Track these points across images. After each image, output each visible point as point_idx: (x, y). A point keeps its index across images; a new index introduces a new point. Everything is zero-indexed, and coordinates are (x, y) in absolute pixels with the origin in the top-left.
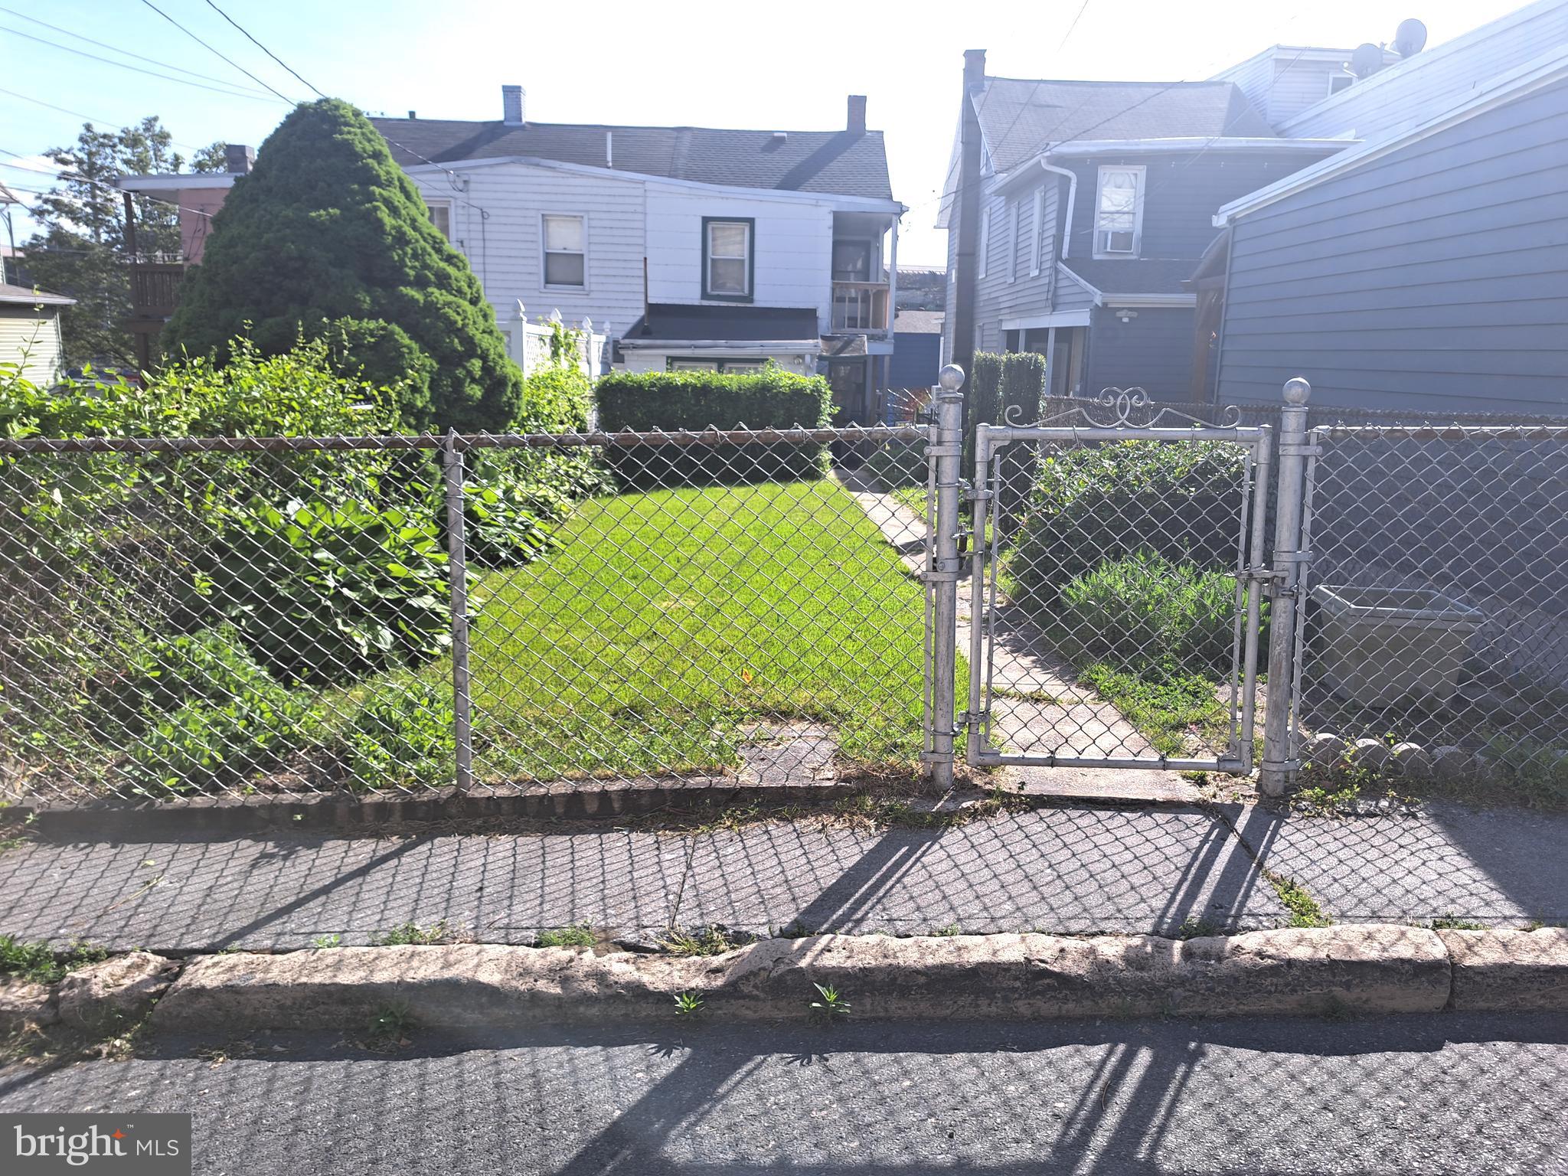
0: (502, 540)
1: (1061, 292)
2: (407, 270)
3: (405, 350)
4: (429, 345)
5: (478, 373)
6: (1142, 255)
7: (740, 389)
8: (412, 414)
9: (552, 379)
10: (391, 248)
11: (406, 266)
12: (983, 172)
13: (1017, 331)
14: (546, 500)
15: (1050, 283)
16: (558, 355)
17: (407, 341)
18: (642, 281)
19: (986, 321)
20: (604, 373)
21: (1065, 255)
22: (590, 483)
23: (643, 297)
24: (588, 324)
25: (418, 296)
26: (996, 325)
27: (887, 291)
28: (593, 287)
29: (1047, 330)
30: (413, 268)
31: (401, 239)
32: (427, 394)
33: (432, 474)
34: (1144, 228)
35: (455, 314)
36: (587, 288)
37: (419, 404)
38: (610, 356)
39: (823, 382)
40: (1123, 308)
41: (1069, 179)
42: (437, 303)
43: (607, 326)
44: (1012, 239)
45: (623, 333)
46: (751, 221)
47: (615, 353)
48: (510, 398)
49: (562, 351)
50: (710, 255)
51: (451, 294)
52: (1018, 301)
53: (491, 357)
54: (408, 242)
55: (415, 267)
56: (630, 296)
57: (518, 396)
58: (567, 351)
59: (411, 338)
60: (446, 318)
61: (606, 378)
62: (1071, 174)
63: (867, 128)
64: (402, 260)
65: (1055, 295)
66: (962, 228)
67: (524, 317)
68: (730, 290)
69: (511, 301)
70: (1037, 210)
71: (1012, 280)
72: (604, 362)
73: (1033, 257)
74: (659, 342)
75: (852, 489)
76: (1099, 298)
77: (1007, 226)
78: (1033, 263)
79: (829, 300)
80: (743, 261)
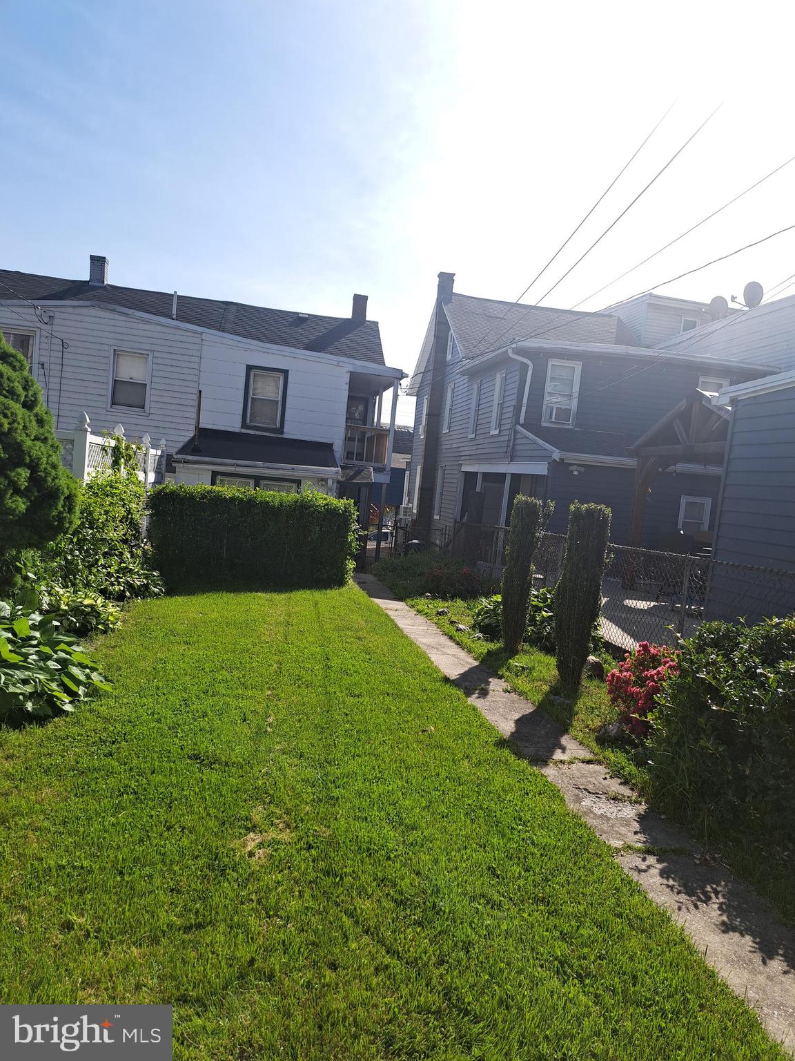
0: (29, 689)
1: (518, 447)
5: (24, 485)
6: (576, 426)
7: (282, 505)
9: (111, 487)
12: (449, 357)
13: (476, 474)
14: (93, 610)
15: (509, 441)
16: (118, 464)
18: (195, 410)
19: (447, 463)
20: (159, 482)
21: (522, 420)
22: (139, 584)
23: (194, 422)
24: (147, 439)
26: (457, 467)
27: (387, 435)
28: (152, 411)
29: (505, 474)
34: (579, 407)
36: (147, 411)
38: (163, 467)
39: (352, 504)
40: (575, 464)
41: (528, 366)
43: (163, 442)
44: (473, 406)
45: (176, 450)
46: (286, 372)
47: (167, 465)
48: (60, 512)
49: (122, 461)
50: (251, 395)
52: (478, 452)
53: (43, 467)
56: (183, 421)
58: (126, 462)
61: (159, 486)
62: (529, 363)
63: (367, 319)
65: (513, 449)
66: (432, 396)
67: (89, 430)
68: (264, 423)
69: (77, 415)
70: (497, 387)
71: (473, 436)
72: (158, 473)
73: (494, 419)
74: (207, 459)
75: (371, 595)
76: (556, 455)
77: (469, 397)
78: (493, 424)
79: (343, 438)
80: (277, 402)
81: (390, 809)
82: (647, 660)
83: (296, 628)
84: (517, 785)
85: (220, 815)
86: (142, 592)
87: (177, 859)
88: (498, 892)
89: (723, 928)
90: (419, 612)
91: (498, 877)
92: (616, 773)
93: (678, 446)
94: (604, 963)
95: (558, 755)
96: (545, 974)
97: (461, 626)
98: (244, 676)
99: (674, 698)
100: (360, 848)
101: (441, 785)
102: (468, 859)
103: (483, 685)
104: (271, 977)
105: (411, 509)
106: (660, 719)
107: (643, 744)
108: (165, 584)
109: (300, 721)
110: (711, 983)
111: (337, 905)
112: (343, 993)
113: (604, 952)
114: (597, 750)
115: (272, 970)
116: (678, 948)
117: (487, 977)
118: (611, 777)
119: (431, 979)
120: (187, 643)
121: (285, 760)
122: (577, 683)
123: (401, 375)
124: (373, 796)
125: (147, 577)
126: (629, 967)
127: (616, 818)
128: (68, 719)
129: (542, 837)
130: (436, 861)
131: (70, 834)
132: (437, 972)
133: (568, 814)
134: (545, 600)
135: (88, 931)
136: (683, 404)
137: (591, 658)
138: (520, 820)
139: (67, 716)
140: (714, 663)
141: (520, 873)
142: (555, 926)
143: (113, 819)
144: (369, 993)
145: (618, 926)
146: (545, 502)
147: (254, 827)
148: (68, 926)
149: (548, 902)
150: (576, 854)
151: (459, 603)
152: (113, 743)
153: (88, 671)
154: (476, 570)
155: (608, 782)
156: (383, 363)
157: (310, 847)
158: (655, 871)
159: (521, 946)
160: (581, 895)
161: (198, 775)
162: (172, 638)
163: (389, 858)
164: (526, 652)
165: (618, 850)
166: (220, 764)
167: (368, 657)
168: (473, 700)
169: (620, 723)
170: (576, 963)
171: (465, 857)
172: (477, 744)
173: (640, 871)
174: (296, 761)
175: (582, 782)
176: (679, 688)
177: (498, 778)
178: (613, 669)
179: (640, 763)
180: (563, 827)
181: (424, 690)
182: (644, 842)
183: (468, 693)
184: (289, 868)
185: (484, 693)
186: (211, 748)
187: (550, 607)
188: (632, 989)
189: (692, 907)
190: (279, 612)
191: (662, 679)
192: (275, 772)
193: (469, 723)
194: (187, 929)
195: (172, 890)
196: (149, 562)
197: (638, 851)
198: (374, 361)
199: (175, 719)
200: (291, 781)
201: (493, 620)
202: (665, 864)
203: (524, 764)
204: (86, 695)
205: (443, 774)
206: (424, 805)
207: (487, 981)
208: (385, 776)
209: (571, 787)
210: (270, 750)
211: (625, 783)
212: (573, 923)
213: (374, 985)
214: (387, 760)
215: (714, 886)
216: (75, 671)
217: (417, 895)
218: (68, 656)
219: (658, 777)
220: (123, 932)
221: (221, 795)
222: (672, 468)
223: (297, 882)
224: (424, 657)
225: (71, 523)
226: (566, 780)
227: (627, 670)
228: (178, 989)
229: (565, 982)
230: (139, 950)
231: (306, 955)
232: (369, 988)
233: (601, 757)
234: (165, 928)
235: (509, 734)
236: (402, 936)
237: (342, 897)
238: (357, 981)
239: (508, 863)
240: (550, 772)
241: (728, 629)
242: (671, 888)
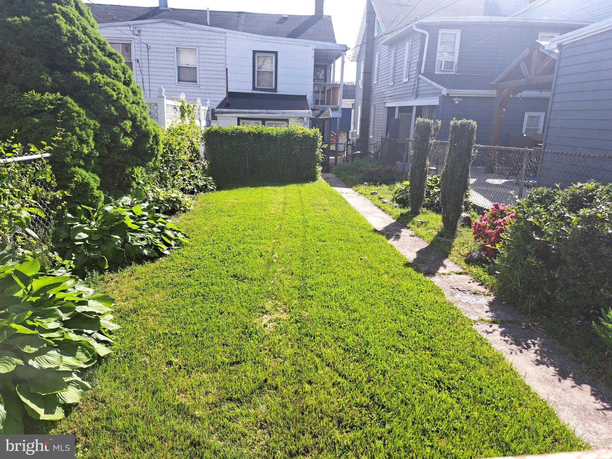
0: (144, 243)
1: (420, 89)
2: (79, 60)
3: (75, 114)
4: (93, 113)
5: (129, 130)
6: (458, 72)
7: (277, 135)
8: (81, 158)
9: (181, 130)
10: (67, 45)
11: (79, 58)
12: (376, 34)
13: (394, 108)
14: (177, 200)
15: (414, 85)
16: (184, 116)
17: (77, 108)
18: (225, 81)
19: (377, 103)
20: (208, 126)
21: (422, 72)
22: (201, 184)
23: (225, 89)
24: (199, 100)
25: (87, 78)
26: (383, 105)
27: (339, 88)
28: (201, 83)
29: (412, 107)
30: (83, 59)
31: (74, 40)
32: (93, 145)
33: (97, 197)
34: (459, 59)
35: (111, 91)
36: (198, 84)
37: (86, 151)
38: (210, 117)
39: (318, 132)
40: (456, 97)
41: (426, 35)
42: (99, 83)
43: (208, 102)
44: (392, 65)
45: (216, 106)
46: (276, 53)
47: (213, 115)
48: (151, 145)
49: (186, 114)
50: (256, 69)
51: (110, 77)
52: (396, 94)
53: (138, 119)
54: (80, 42)
55: (86, 59)
56: (219, 88)
57: (157, 144)
58: (188, 114)
59: (79, 106)
60: (106, 93)
61: (209, 128)
62: (427, 33)
63: (324, 14)
64: (75, 54)
65: (417, 91)
66: (366, 60)
67: (165, 96)
68: (266, 86)
69: (157, 89)
70: (407, 51)
71: (392, 84)
72: (208, 120)
73: (405, 73)
74: (234, 110)
75: (332, 185)
76: (444, 91)
77: (389, 59)
78: (404, 75)
79: (312, 92)
80: (272, 72)
81: (342, 301)
82: (498, 213)
83: (289, 205)
84: (416, 287)
85: (248, 306)
86: (204, 189)
87: (226, 329)
88: (403, 344)
89: (536, 363)
90: (361, 193)
91: (403, 337)
92: (477, 279)
93: (523, 80)
94: (463, 382)
95: (442, 270)
96: (428, 387)
97: (385, 200)
98: (260, 232)
99: (512, 234)
100: (324, 322)
101: (371, 288)
102: (386, 327)
103: (397, 233)
104: (276, 388)
105: (356, 132)
106: (503, 247)
107: (493, 262)
108: (217, 183)
109: (291, 256)
110: (527, 392)
111: (312, 351)
112: (315, 397)
113: (463, 376)
114: (465, 267)
115: (277, 385)
116: (508, 374)
117: (395, 389)
118: (473, 282)
119: (363, 389)
120: (229, 216)
121: (283, 276)
122: (455, 229)
123: (346, 49)
124: (332, 295)
125: (205, 181)
126: (478, 384)
127: (475, 304)
128: (167, 258)
129: (429, 315)
130: (367, 329)
131: (170, 317)
132: (367, 386)
133: (445, 302)
134: (436, 182)
135: (180, 366)
136: (527, 52)
137: (464, 215)
138: (417, 306)
139: (166, 256)
140: (538, 213)
141: (416, 334)
142: (435, 362)
143: (191, 309)
144: (329, 397)
145: (473, 362)
146: (435, 121)
147: (267, 312)
148: (170, 363)
149: (432, 350)
150: (450, 324)
151: (385, 187)
152: (191, 270)
153: (175, 232)
154: (395, 167)
155: (472, 284)
156: (335, 41)
157: (297, 322)
158: (497, 333)
159: (415, 373)
160: (451, 346)
161: (236, 285)
162: (221, 213)
163: (341, 327)
164: (424, 213)
165: (475, 322)
166: (248, 279)
167: (330, 220)
168: (391, 242)
169: (480, 251)
170: (447, 382)
171: (384, 326)
172: (392, 265)
173: (488, 333)
174: (290, 277)
175: (455, 285)
176: (516, 229)
177: (405, 283)
178: (477, 220)
179: (491, 273)
180: (442, 309)
181: (362, 237)
182: (491, 317)
183: (388, 237)
184: (286, 333)
185: (398, 237)
186: (243, 271)
187: (439, 186)
188: (479, 395)
189: (518, 352)
190: (279, 197)
191: (506, 224)
192: (278, 283)
193: (388, 254)
194: (232, 364)
195: (223, 345)
196: (206, 172)
197: (488, 321)
198: (329, 41)
199: (223, 257)
200: (287, 288)
201: (404, 196)
202: (504, 329)
203: (421, 275)
204: (176, 245)
205: (372, 282)
206: (361, 299)
207: (395, 390)
208: (339, 284)
209: (448, 288)
210: (275, 272)
211: (482, 285)
212: (446, 360)
213: (332, 393)
214: (340, 275)
215: (533, 340)
216: (169, 233)
217: (356, 346)
218: (164, 225)
219: (501, 281)
220: (198, 366)
221: (249, 296)
222: (519, 95)
223: (290, 340)
224: (362, 218)
225: (158, 151)
226: (445, 284)
227: (485, 220)
228: (228, 394)
229: (440, 391)
230: (207, 375)
231: (295, 377)
232: (329, 394)
233: (467, 271)
234: (220, 364)
235: (413, 259)
236: (347, 367)
237: (315, 347)
238: (323, 390)
239: (409, 329)
240: (436, 280)
241: (548, 191)
242: (507, 341)
